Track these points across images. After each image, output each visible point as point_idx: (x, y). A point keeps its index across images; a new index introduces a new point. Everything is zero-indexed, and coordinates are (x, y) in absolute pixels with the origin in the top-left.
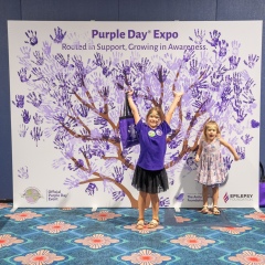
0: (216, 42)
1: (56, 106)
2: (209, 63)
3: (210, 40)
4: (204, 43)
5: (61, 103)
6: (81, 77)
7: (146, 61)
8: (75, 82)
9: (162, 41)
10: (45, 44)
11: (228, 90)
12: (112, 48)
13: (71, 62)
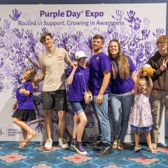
0: (132, 19)
1: (14, 66)
2: (127, 35)
3: (128, 18)
4: (123, 20)
5: (18, 64)
6: (32, 45)
7: (80, 34)
8: (28, 49)
9: (92, 19)
10: (6, 21)
11: (141, 55)
12: (54, 24)
13: (25, 35)
